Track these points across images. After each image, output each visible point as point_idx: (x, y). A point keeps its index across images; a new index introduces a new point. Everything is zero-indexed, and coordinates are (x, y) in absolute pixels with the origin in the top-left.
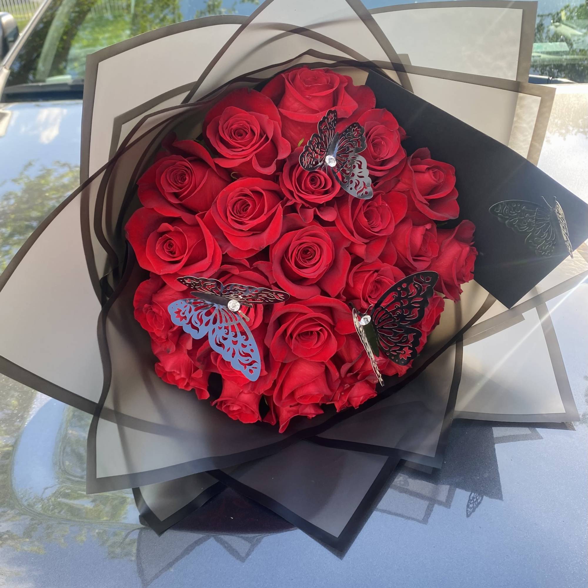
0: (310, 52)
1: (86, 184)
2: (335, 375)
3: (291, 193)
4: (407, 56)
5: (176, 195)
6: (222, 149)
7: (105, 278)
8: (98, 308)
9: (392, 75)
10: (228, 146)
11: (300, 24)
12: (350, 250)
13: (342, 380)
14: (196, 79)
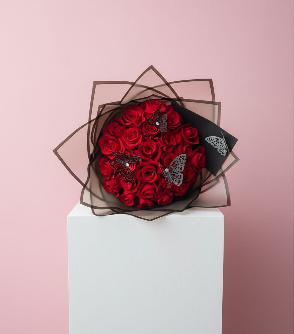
0: (153, 95)
1: (90, 122)
2: (157, 189)
3: (145, 131)
4: (182, 97)
5: (113, 132)
6: (127, 120)
7: (92, 154)
8: (89, 162)
9: (178, 102)
10: (128, 120)
11: (151, 86)
12: (162, 148)
13: (159, 191)
14: (120, 100)
